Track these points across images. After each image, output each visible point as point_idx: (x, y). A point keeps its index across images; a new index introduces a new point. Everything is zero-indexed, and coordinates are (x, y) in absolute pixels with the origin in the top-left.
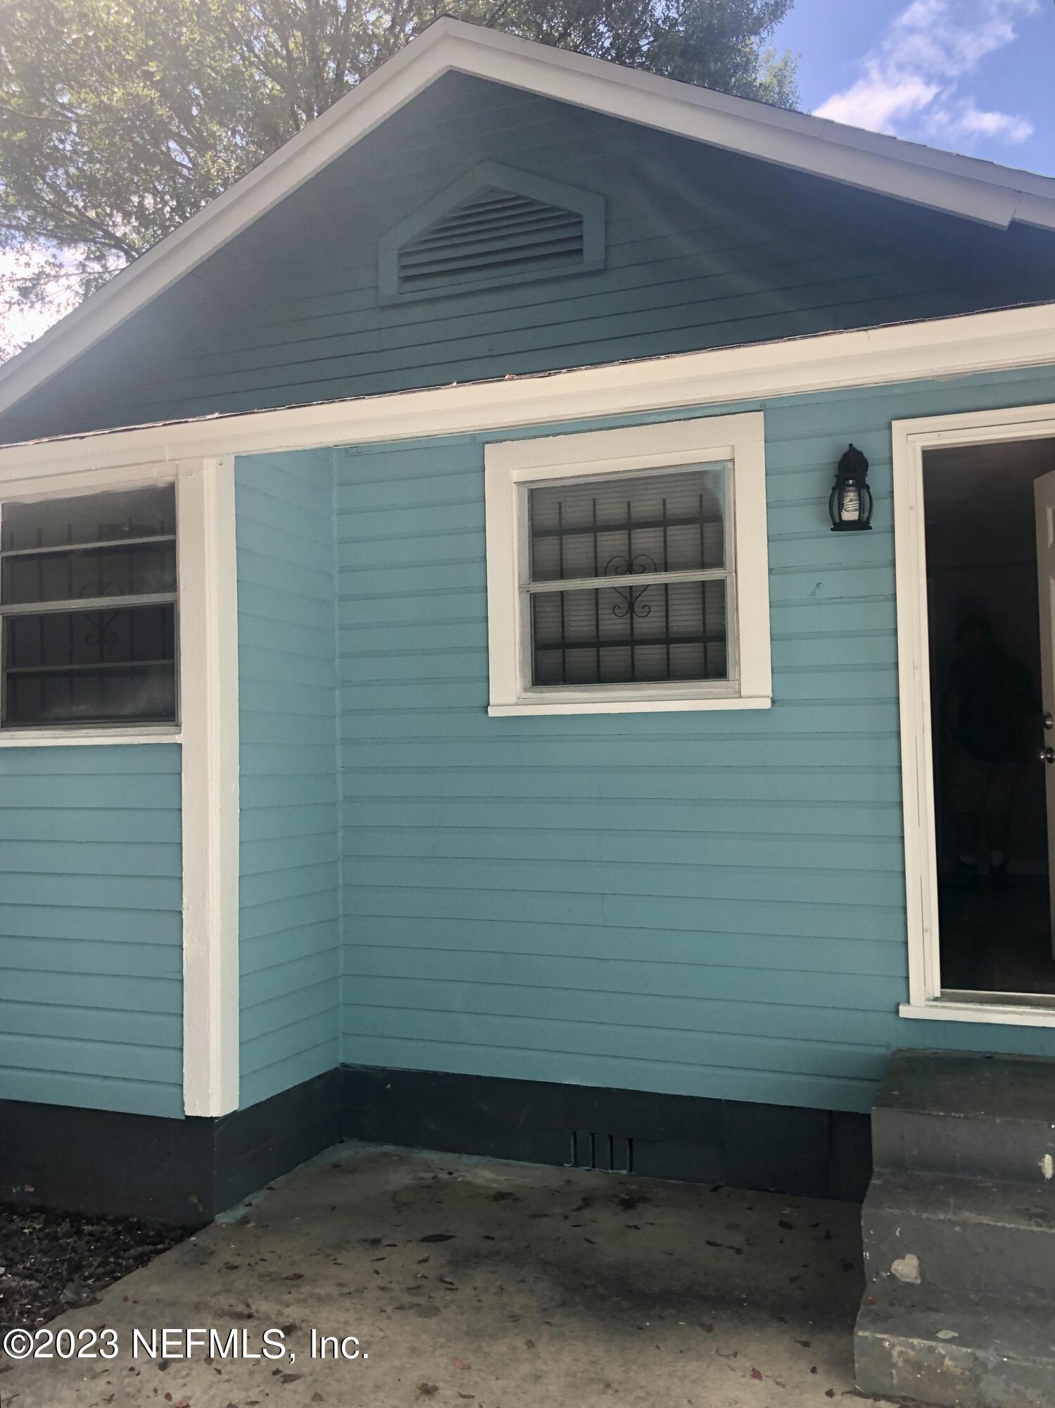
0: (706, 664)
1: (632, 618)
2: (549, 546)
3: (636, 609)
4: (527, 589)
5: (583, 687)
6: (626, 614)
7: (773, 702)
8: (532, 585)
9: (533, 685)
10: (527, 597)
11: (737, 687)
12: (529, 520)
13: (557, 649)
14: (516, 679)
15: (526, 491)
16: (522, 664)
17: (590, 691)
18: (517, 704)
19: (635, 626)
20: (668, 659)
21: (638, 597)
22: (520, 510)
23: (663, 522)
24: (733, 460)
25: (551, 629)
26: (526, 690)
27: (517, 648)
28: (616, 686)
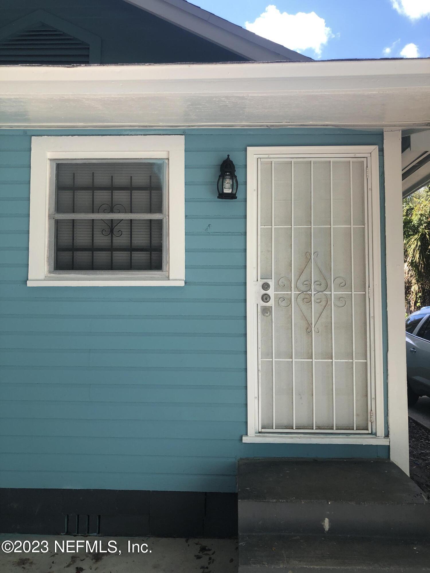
0: (151, 262)
1: (112, 236)
2: (67, 195)
3: (114, 233)
4: (53, 217)
5: (83, 272)
6: (109, 234)
7: (185, 283)
8: (56, 215)
9: (54, 270)
10: (54, 221)
11: (167, 275)
12: (56, 180)
13: (69, 251)
14: (45, 266)
15: (55, 164)
16: (49, 258)
17: (87, 274)
18: (44, 280)
19: (114, 241)
20: (131, 259)
21: (115, 226)
22: (51, 173)
23: (130, 188)
24: (168, 159)
25: (66, 240)
26: (50, 272)
27: (46, 249)
28: (102, 272)
